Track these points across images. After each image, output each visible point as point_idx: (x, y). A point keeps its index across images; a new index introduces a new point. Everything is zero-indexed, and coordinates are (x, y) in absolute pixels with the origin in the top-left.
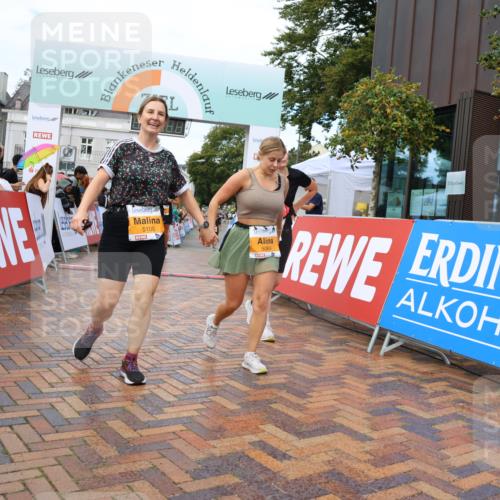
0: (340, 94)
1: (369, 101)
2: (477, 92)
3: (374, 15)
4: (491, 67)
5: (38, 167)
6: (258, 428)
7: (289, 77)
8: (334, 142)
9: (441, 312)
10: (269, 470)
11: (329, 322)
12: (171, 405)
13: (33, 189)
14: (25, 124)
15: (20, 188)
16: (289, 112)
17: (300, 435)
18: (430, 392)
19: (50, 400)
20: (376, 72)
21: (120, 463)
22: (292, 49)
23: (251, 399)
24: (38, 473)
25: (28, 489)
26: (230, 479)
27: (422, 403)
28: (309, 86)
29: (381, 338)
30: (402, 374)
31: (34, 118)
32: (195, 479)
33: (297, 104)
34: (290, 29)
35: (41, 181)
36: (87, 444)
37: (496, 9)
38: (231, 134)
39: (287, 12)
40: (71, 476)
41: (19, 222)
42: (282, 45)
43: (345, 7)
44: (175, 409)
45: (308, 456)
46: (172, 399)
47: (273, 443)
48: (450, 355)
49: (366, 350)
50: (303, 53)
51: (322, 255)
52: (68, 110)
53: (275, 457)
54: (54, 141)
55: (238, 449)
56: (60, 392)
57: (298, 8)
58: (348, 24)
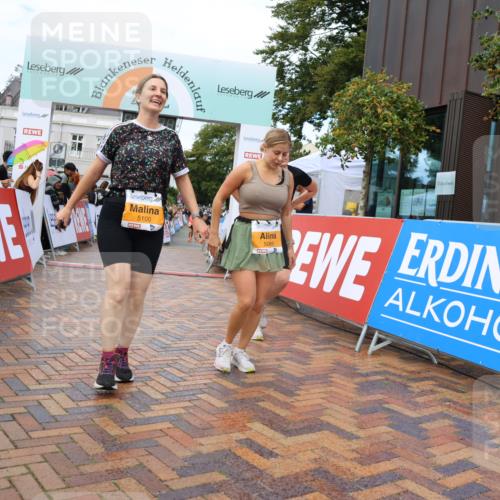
0: (331, 94)
1: (360, 100)
2: (467, 93)
3: (366, 15)
4: (482, 68)
5: (28, 163)
6: (245, 426)
7: (281, 75)
8: (325, 141)
9: (429, 312)
10: (255, 467)
11: (317, 321)
12: (158, 402)
13: (23, 186)
14: (16, 120)
15: (9, 185)
16: (280, 111)
17: (287, 433)
18: (417, 390)
19: (38, 397)
20: (367, 72)
21: (106, 460)
22: (284, 48)
23: (239, 397)
24: (24, 470)
25: (14, 486)
26: (217, 477)
27: (409, 402)
28: (300, 85)
29: (369, 337)
30: (389, 373)
31: (24, 114)
32: (181, 476)
33: (289, 103)
34: (282, 28)
35: (31, 178)
36: (74, 441)
37: (488, 11)
38: (222, 132)
39: (279, 11)
40: (58, 473)
41: (8, 219)
42: (274, 44)
43: (338, 6)
44: (162, 407)
45: (295, 454)
46: (159, 396)
47: (260, 441)
48: (438, 354)
49: (354, 349)
50: (295, 51)
51: (311, 254)
52: (59, 107)
53: (261, 455)
54: (44, 138)
55: (226, 447)
56: (47, 389)
57: (290, 6)
58: (340, 24)
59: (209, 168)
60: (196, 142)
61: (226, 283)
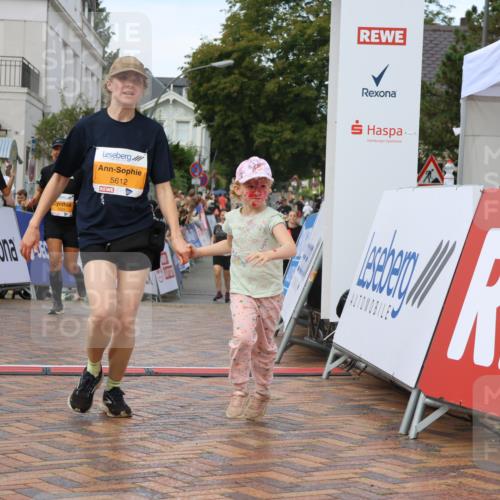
59: (271, 86)
60: (233, 18)
61: (328, 388)
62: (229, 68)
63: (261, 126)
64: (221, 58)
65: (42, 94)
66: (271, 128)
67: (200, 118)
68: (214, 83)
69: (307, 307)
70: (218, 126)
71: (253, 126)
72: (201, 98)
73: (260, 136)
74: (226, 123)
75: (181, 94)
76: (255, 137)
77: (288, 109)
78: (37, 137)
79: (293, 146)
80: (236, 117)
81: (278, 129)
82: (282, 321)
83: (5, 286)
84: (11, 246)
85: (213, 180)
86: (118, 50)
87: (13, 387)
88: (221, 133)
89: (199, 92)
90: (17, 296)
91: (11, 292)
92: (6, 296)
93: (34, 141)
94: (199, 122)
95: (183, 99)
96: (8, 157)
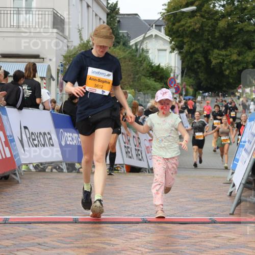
62: (193, 12)
63: (216, 51)
64: (187, 5)
65: (67, 33)
66: (223, 53)
67: (174, 47)
68: (182, 22)
69: (251, 176)
70: (186, 52)
71: (211, 52)
72: (174, 33)
73: (216, 58)
74: (192, 50)
75: (160, 31)
76: (212, 60)
77: (235, 39)
78: (64, 62)
79: (238, 65)
80: (199, 46)
81: (228, 53)
82: (234, 185)
83: (46, 163)
84: (49, 136)
85: (184, 89)
86: (117, 2)
87: (55, 231)
88: (189, 57)
89: (173, 29)
90: (54, 170)
91: (50, 167)
92: (47, 170)
93: (62, 65)
94: (173, 49)
95: (162, 34)
96: (45, 76)
